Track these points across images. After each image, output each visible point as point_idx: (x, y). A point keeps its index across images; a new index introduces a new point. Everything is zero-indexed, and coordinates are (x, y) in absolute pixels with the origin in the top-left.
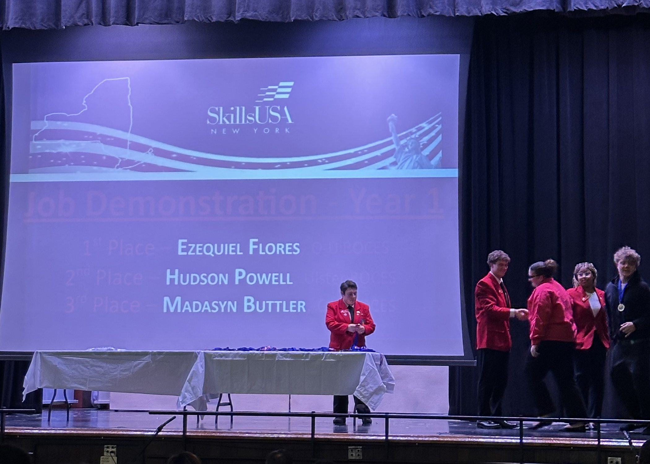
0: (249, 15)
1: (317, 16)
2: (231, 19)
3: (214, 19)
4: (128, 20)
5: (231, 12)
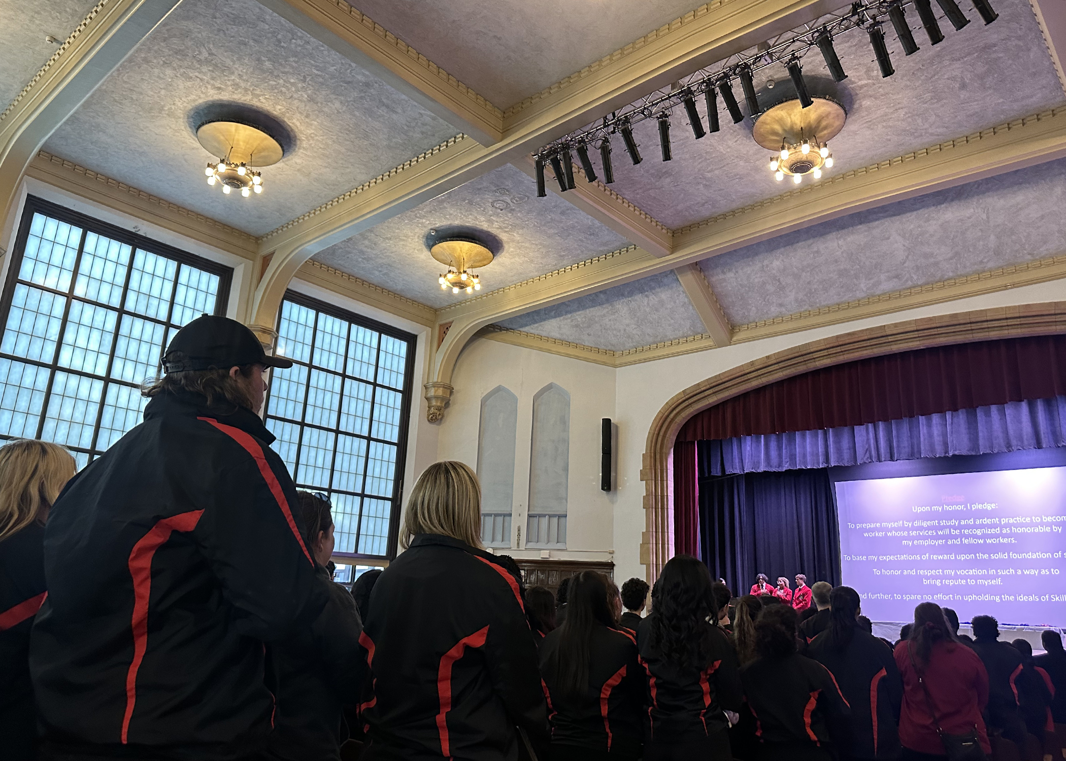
0: (957, 453)
1: (996, 451)
2: (947, 455)
3: (938, 456)
4: (892, 459)
5: (946, 452)
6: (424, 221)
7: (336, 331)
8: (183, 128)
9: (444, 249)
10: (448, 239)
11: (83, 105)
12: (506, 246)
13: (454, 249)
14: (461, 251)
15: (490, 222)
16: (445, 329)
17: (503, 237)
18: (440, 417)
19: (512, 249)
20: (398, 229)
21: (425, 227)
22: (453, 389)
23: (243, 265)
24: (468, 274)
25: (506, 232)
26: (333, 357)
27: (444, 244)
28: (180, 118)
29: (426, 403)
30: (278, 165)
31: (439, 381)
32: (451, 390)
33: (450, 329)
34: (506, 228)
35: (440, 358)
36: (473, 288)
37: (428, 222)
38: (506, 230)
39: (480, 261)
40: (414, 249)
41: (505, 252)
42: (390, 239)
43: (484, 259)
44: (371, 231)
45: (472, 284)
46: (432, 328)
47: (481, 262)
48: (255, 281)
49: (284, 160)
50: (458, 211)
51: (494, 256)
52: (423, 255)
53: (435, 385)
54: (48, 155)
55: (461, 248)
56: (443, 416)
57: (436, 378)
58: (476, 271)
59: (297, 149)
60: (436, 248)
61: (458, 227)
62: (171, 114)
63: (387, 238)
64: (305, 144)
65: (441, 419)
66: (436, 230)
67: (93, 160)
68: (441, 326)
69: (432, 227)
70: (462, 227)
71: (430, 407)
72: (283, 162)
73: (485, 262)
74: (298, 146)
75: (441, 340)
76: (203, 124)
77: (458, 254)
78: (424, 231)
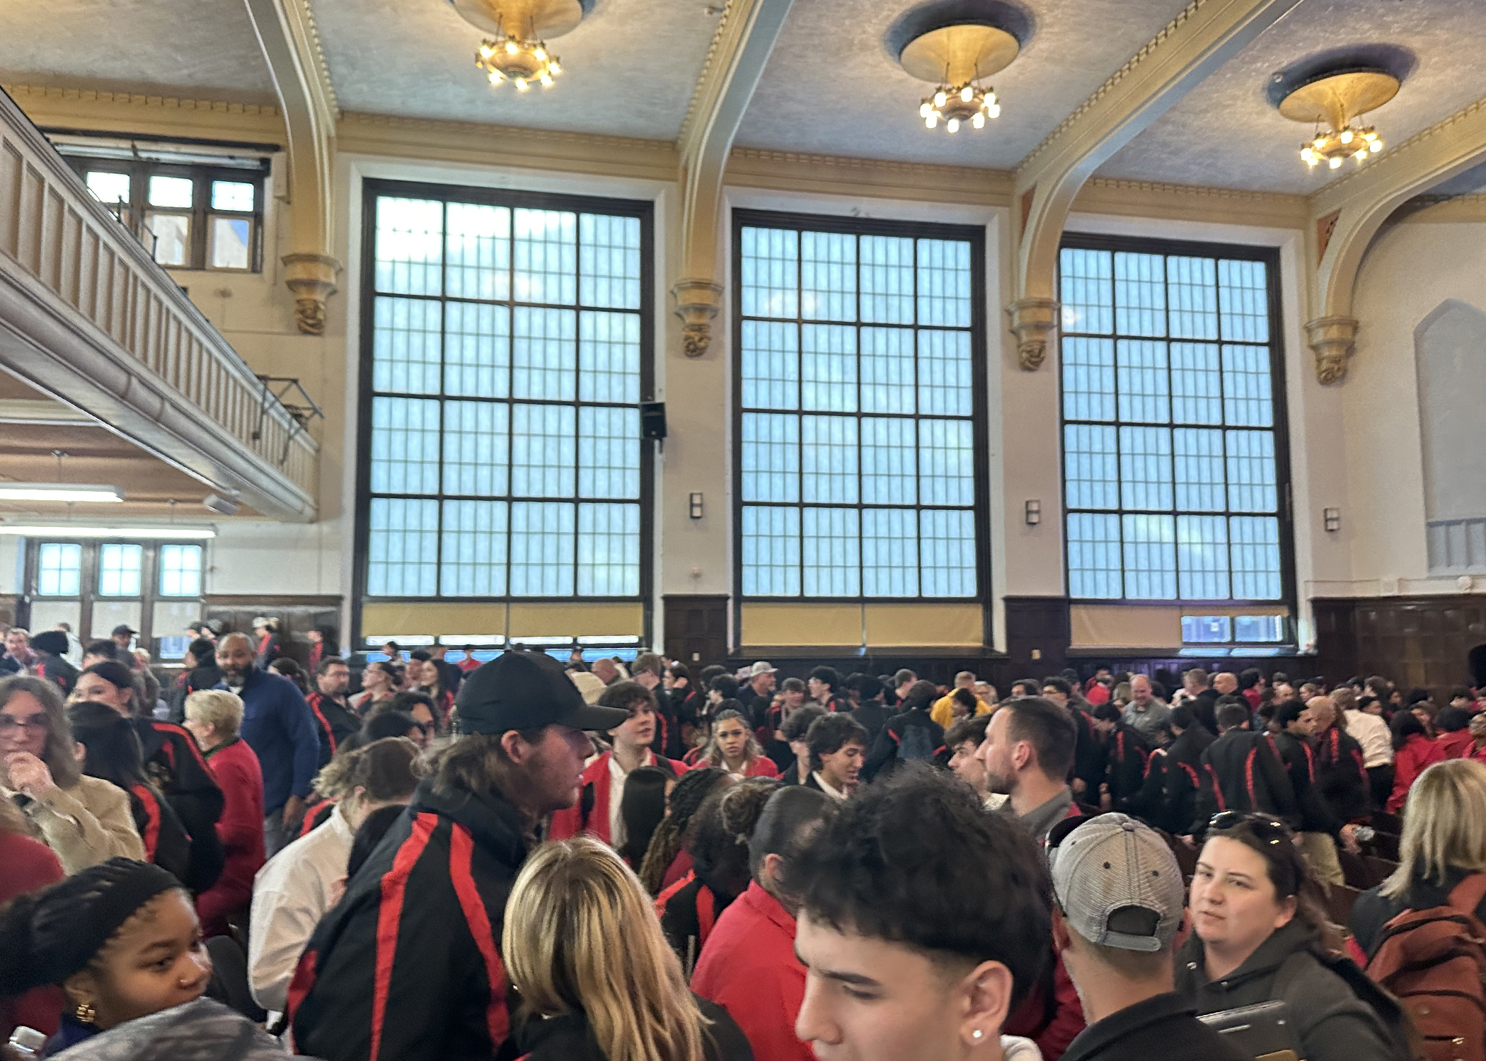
6: (1259, 65)
7: (1146, 275)
8: (881, 59)
9: (1303, 100)
10: (1308, 81)
11: (764, 77)
12: (1423, 58)
13: (1321, 95)
14: (1334, 93)
15: (1383, 26)
16: (1327, 226)
17: (1414, 43)
18: (1340, 373)
19: (1434, 60)
20: (1217, 91)
21: (1263, 73)
22: (1357, 322)
23: (996, 218)
24: (1353, 130)
25: (1417, 33)
26: (1147, 316)
27: (1303, 92)
28: (875, 47)
29: (1312, 355)
30: (1016, 62)
31: (1330, 314)
32: (1355, 327)
33: (1338, 223)
34: (1416, 26)
35: (1325, 278)
36: (1368, 149)
37: (1267, 64)
38: (1418, 30)
39: (1373, 99)
40: (1250, 114)
41: (1421, 66)
42: (1206, 111)
43: (1384, 93)
44: (1173, 109)
45: (1364, 144)
46: (1305, 228)
47: (1377, 99)
48: (1016, 235)
49: (1024, 51)
50: (1318, 28)
51: (1400, 82)
52: (1268, 119)
53: (1325, 323)
54: (741, 150)
55: (1332, 88)
56: (1345, 371)
57: (1323, 309)
58: (1368, 118)
59: (1037, 31)
60: (1289, 102)
61: (1322, 55)
62: (864, 47)
63: (1201, 111)
64: (1048, 19)
65: (1343, 376)
66: (1284, 73)
67: (790, 139)
68: (1320, 221)
69: (1276, 69)
70: (1330, 52)
71: (1319, 361)
72: (1023, 55)
73: (1385, 98)
74: (1038, 25)
75: (1323, 245)
76: (905, 46)
77: (1329, 100)
78: (1263, 80)
